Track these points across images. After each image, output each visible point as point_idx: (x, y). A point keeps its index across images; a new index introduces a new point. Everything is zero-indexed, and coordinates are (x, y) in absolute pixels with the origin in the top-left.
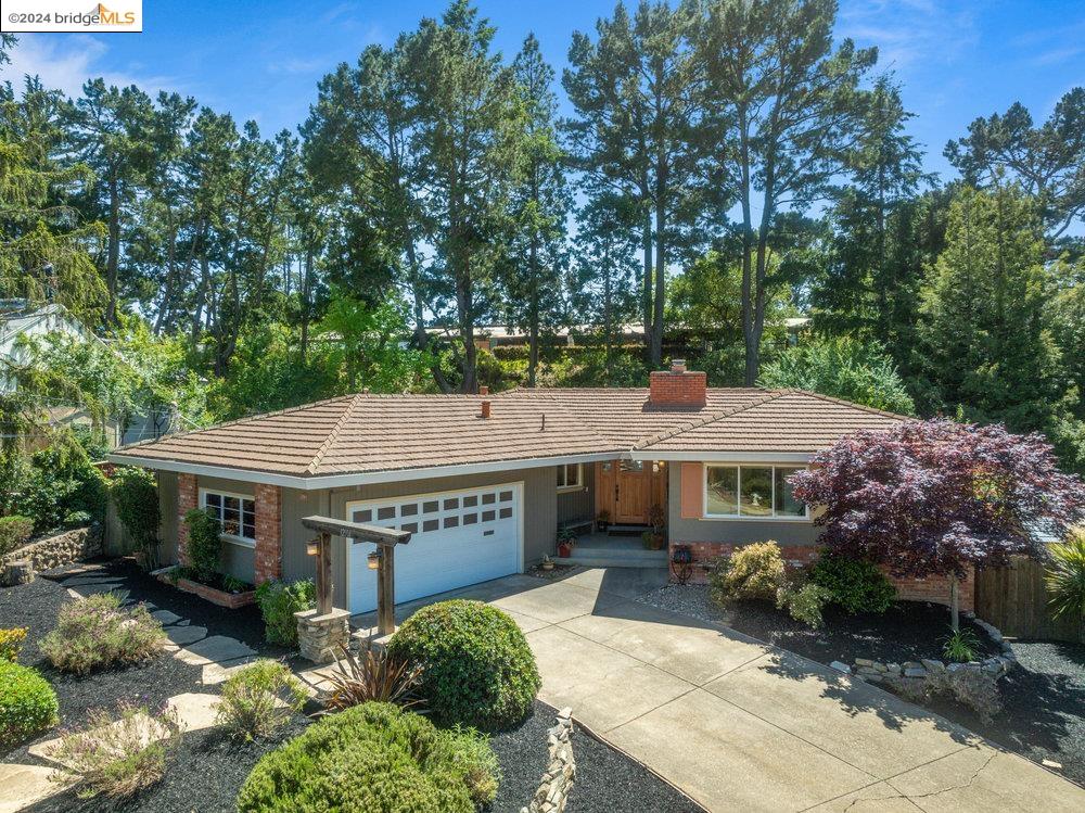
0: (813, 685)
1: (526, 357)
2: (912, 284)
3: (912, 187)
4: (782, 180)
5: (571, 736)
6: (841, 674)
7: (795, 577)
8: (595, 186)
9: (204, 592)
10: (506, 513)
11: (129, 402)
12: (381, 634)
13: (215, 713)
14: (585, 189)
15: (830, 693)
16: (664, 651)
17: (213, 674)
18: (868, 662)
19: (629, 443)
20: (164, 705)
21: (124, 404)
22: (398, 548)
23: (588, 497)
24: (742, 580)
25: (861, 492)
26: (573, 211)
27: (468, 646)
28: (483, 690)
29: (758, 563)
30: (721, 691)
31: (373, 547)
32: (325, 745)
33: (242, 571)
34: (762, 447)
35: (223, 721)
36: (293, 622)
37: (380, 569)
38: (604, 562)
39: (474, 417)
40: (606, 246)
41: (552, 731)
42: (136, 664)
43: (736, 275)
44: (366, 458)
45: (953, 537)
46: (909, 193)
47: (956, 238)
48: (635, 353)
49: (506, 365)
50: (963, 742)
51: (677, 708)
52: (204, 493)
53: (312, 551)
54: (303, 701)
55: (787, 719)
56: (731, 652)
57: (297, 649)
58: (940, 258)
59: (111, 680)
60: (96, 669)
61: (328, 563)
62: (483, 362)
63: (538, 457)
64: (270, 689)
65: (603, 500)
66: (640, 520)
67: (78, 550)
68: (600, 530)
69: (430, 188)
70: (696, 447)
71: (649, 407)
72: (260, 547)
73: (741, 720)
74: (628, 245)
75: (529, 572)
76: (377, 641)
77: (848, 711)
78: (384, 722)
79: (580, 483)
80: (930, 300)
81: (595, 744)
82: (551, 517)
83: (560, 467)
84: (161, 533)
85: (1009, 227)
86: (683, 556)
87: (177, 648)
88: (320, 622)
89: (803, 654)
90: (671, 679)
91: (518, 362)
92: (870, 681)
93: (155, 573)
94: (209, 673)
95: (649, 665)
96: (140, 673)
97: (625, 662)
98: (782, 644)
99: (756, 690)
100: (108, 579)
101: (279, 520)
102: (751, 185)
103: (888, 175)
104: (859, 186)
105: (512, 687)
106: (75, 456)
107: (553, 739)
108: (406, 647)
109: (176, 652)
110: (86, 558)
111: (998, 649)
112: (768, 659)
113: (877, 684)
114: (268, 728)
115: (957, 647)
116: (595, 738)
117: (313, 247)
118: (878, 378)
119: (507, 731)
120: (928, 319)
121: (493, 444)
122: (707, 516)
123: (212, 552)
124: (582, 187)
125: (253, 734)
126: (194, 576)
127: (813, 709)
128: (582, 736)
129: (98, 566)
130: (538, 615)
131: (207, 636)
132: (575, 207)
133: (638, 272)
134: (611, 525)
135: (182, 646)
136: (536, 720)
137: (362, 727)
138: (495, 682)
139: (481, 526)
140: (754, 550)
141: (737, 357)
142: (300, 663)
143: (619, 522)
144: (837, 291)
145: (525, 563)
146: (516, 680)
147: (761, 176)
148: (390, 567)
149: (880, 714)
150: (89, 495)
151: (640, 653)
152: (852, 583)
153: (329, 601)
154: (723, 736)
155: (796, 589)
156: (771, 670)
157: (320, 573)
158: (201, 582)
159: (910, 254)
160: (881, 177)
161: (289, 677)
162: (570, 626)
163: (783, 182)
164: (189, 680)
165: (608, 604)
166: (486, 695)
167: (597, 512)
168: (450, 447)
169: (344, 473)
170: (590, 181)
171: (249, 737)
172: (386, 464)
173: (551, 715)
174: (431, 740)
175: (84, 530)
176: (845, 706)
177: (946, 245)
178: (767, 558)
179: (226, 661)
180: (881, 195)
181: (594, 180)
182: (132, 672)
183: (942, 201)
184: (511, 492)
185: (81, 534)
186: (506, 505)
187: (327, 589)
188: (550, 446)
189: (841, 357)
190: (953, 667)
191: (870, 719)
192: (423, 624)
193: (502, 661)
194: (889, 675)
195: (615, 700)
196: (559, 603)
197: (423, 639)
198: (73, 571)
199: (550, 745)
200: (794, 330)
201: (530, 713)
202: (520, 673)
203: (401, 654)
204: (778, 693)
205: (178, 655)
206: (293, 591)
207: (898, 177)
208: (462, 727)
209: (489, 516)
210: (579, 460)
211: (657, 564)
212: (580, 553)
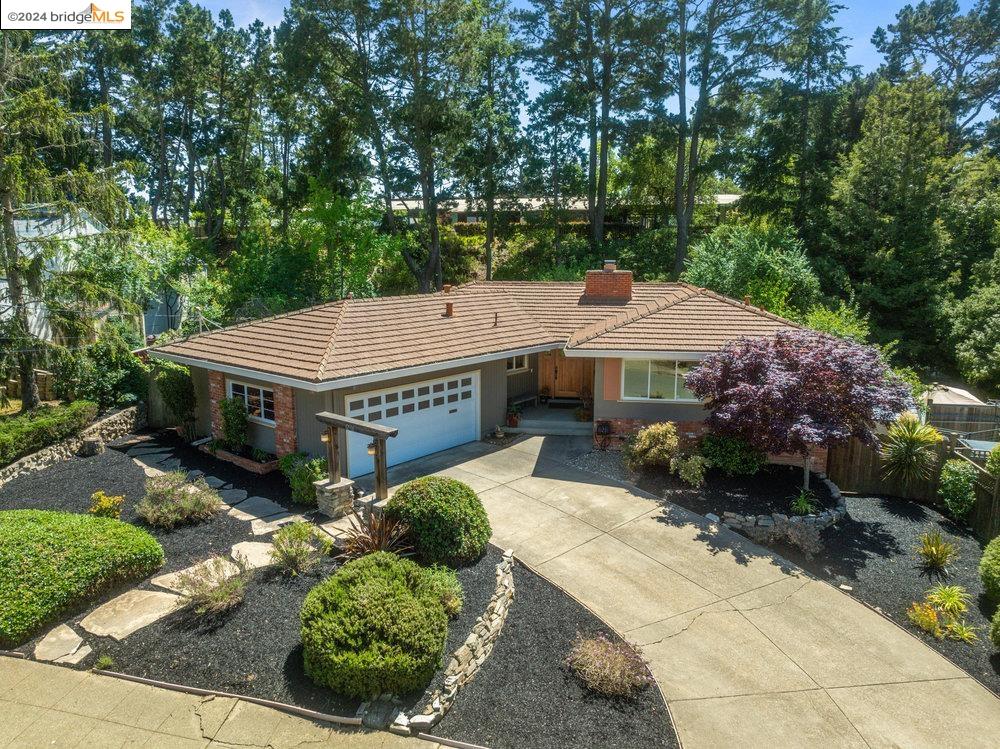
0: (691, 530)
1: (482, 234)
2: (826, 170)
3: (835, 78)
4: (714, 75)
5: (512, 569)
6: (712, 522)
7: (686, 449)
8: (546, 73)
9: (239, 461)
10: (467, 395)
11: (146, 289)
12: (378, 499)
13: (269, 557)
14: (538, 76)
15: (701, 538)
16: (584, 505)
17: (259, 527)
18: (733, 515)
19: (566, 334)
20: (230, 551)
21: (142, 291)
22: (389, 441)
23: (533, 376)
24: (645, 451)
25: (735, 389)
26: (526, 104)
27: (440, 510)
28: (452, 540)
29: (658, 439)
30: (622, 536)
31: (370, 439)
32: (352, 581)
33: (264, 444)
34: (668, 347)
35: (274, 562)
36: (313, 488)
37: (376, 455)
38: (544, 431)
39: (440, 316)
40: (555, 134)
41: (499, 566)
42: (204, 521)
43: (671, 162)
44: (359, 363)
45: (799, 427)
46: (833, 85)
47: (870, 130)
48: (580, 230)
49: (465, 240)
50: (788, 573)
51: (589, 548)
52: (230, 383)
53: (325, 439)
54: (329, 549)
55: (667, 557)
56: (632, 506)
57: (316, 507)
58: (855, 147)
59: (190, 532)
60: (178, 525)
61: (337, 447)
62: (445, 238)
63: (491, 352)
64: (306, 541)
65: (545, 376)
66: (573, 394)
67: (130, 424)
68: (542, 403)
69: (395, 81)
70: (616, 346)
71: (585, 301)
72: (279, 427)
73: (633, 557)
74: (575, 134)
75: (484, 439)
76: (376, 505)
77: (711, 551)
78: (388, 566)
79: (526, 366)
80: (842, 188)
81: (529, 574)
82: (502, 395)
83: (511, 359)
84: (197, 412)
85: (919, 119)
86: (605, 430)
87: (228, 507)
88: (333, 489)
89: (687, 507)
90: (586, 527)
91: (476, 238)
92: (732, 529)
93: (195, 443)
94: (256, 526)
95: (571, 516)
96: (208, 527)
97: (553, 513)
98: (673, 499)
99: (647, 535)
100: (160, 450)
101: (293, 409)
102: (688, 80)
103: (816, 66)
104: (787, 77)
105: (472, 537)
106: (121, 350)
107: (499, 572)
108: (398, 511)
109: (228, 510)
110: (137, 430)
111: (834, 503)
112: (659, 511)
113: (737, 530)
114: (307, 565)
115: (802, 504)
116: (528, 570)
117: (289, 135)
118: (789, 260)
119: (468, 566)
120: (838, 205)
121: (455, 342)
122: (625, 398)
123: (242, 431)
124: (534, 73)
125: (297, 571)
126: (228, 448)
127: (685, 550)
128: (520, 569)
129: (148, 437)
130: (490, 477)
131: (248, 497)
132: (527, 100)
133: (583, 160)
134: (550, 398)
135: (232, 505)
136: (488, 558)
137: (375, 570)
138: (460, 534)
139: (447, 406)
140: (654, 428)
141: (669, 236)
142: (321, 518)
143: (557, 395)
144: (762, 175)
145: (482, 432)
146: (474, 532)
147: (697, 71)
148: (383, 453)
149: (734, 554)
150: (135, 381)
151: (566, 507)
152: (731, 452)
153: (338, 473)
154: (619, 569)
155: (686, 458)
156: (660, 519)
157: (331, 453)
158: (234, 453)
159: (829, 142)
160: (809, 66)
161: (316, 530)
162: (514, 486)
163: (716, 76)
164: (243, 532)
165: (545, 468)
166: (454, 543)
167: (540, 388)
168: (422, 347)
169: (343, 377)
170: (542, 69)
171: (295, 573)
172: (374, 366)
173: (499, 554)
174: (419, 577)
175: (133, 409)
176: (710, 547)
177: (861, 136)
178: (665, 436)
179: (267, 517)
180: (808, 85)
181: (545, 67)
182: (201, 526)
183: (863, 90)
184: (470, 379)
185: (132, 412)
186: (466, 389)
187: (335, 464)
188: (501, 341)
189: (757, 242)
190: (795, 519)
191: (726, 556)
192: (409, 494)
193: (464, 520)
194: (748, 524)
195: (544, 543)
196: (507, 467)
197: (409, 505)
198: (130, 442)
199: (497, 575)
200: (723, 208)
201: (484, 553)
202: (477, 527)
203: (393, 515)
204: (663, 537)
205: (231, 513)
206: (311, 466)
207: (825, 68)
208: (438, 565)
209: (453, 398)
210: (525, 352)
211: (586, 433)
212: (525, 423)
